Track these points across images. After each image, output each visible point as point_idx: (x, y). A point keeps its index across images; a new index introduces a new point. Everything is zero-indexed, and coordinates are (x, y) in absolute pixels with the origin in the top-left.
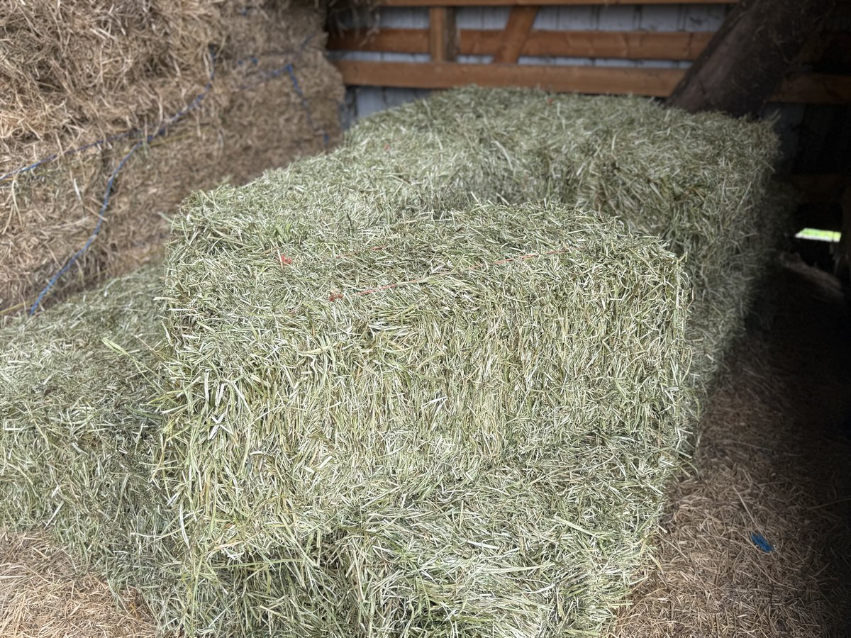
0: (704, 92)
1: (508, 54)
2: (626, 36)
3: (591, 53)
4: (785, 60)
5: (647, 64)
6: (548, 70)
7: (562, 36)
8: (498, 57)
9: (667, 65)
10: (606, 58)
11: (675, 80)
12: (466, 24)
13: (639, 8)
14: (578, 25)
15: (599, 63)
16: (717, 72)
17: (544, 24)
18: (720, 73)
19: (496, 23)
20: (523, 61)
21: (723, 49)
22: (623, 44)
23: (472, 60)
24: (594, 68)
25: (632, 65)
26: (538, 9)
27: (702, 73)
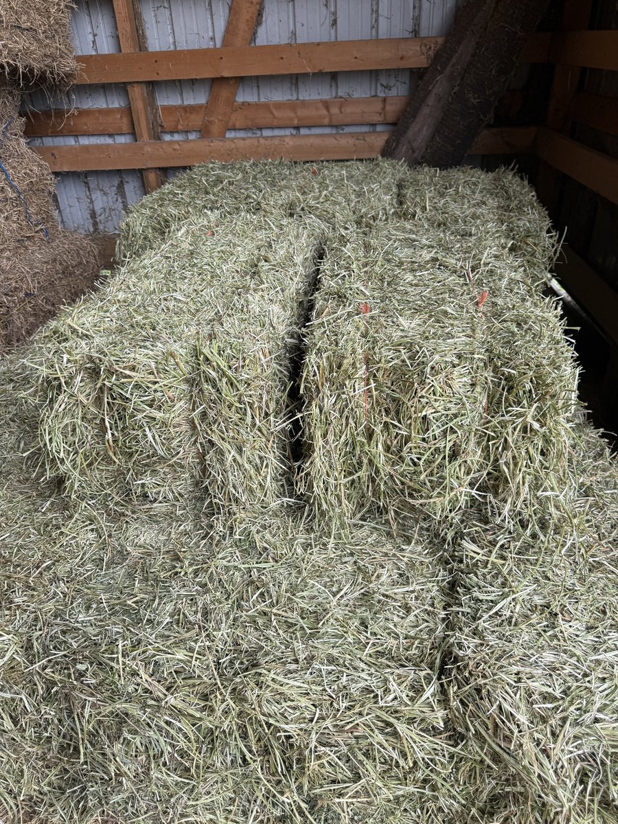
0: (413, 152)
1: (215, 129)
2: (326, 105)
3: (296, 122)
4: (481, 116)
5: (347, 130)
6: (262, 141)
7: (266, 107)
8: (204, 132)
9: (365, 129)
10: (309, 127)
11: (380, 140)
12: (166, 100)
13: (334, 76)
14: (278, 95)
15: (303, 131)
16: (421, 131)
17: (245, 96)
18: (426, 132)
19: (198, 98)
20: (229, 135)
21: (425, 110)
22: (324, 112)
23: (177, 137)
24: (298, 136)
25: (334, 131)
26: (240, 80)
27: (410, 134)
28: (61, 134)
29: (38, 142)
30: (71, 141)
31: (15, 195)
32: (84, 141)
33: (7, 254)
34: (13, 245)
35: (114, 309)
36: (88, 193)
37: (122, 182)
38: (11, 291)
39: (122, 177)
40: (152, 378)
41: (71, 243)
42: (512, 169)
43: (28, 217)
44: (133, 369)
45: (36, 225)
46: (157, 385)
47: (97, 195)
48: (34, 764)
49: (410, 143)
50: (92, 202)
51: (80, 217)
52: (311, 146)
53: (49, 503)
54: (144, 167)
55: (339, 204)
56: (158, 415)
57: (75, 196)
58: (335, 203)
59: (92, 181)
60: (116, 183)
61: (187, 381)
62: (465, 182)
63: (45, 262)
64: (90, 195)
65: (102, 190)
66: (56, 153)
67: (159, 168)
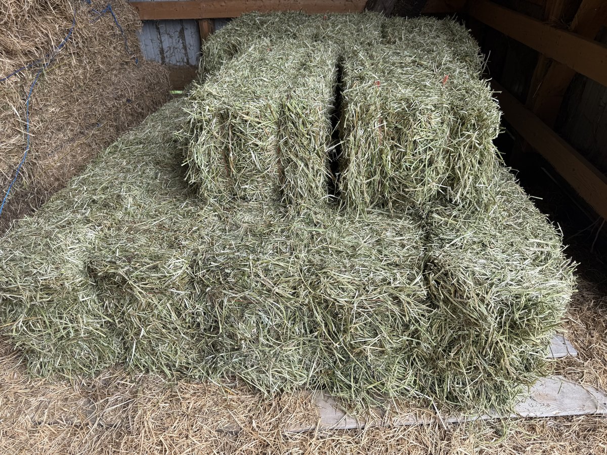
31: (120, 32)
33: (114, 72)
34: (118, 66)
35: (226, 86)
36: (159, 36)
37: (183, 28)
38: (119, 97)
39: (182, 25)
40: (257, 120)
41: (153, 68)
42: (454, 19)
43: (126, 49)
44: (247, 114)
45: (131, 54)
46: (260, 125)
47: (165, 38)
48: (184, 347)
49: (383, 3)
50: (161, 42)
51: (153, 53)
52: (315, 5)
53: (185, 203)
54: (200, 18)
55: (347, 35)
56: (259, 143)
57: (150, 38)
58: (344, 34)
59: (162, 28)
60: (179, 30)
61: (276, 123)
62: (425, 24)
63: (138, 80)
64: (160, 37)
65: (169, 34)
66: (139, 6)
67: (211, 19)
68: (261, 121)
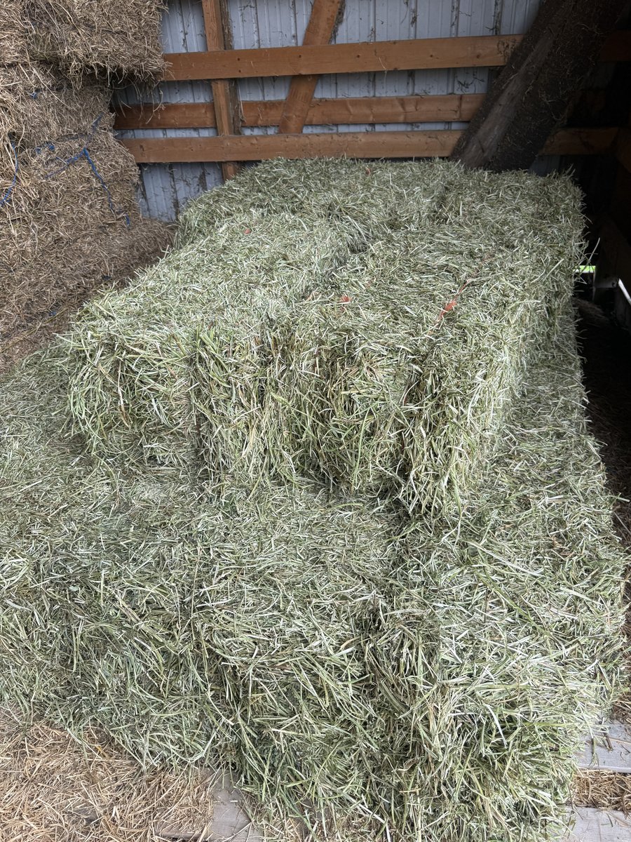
0: (483, 151)
1: (292, 125)
2: (402, 102)
3: (371, 119)
4: (554, 117)
5: (422, 127)
6: (335, 137)
7: (343, 103)
8: (283, 127)
9: (440, 127)
10: (384, 124)
11: (452, 140)
12: (248, 96)
13: (411, 74)
14: (356, 92)
15: (378, 128)
16: (492, 132)
17: (323, 93)
18: (496, 132)
19: (278, 94)
20: (306, 130)
21: (497, 110)
22: (400, 109)
23: (256, 132)
24: (374, 133)
25: (409, 129)
26: (318, 78)
27: (481, 133)
28: (150, 127)
29: (129, 135)
30: (159, 134)
31: (99, 185)
32: (172, 134)
33: (88, 239)
34: (95, 231)
35: (142, 295)
36: (172, 183)
37: (204, 173)
38: (90, 274)
39: (204, 169)
40: (156, 356)
41: (150, 231)
43: (111, 206)
44: (141, 347)
45: (118, 213)
46: (161, 363)
47: (180, 186)
49: (480, 142)
50: (175, 192)
51: (164, 205)
52: (383, 143)
53: (78, 459)
54: (224, 160)
55: (376, 206)
56: (162, 388)
57: (161, 185)
59: (177, 173)
60: (198, 174)
61: (186, 360)
62: (508, 187)
63: (123, 248)
64: (175, 185)
65: (185, 181)
67: (238, 162)
68: (162, 358)
